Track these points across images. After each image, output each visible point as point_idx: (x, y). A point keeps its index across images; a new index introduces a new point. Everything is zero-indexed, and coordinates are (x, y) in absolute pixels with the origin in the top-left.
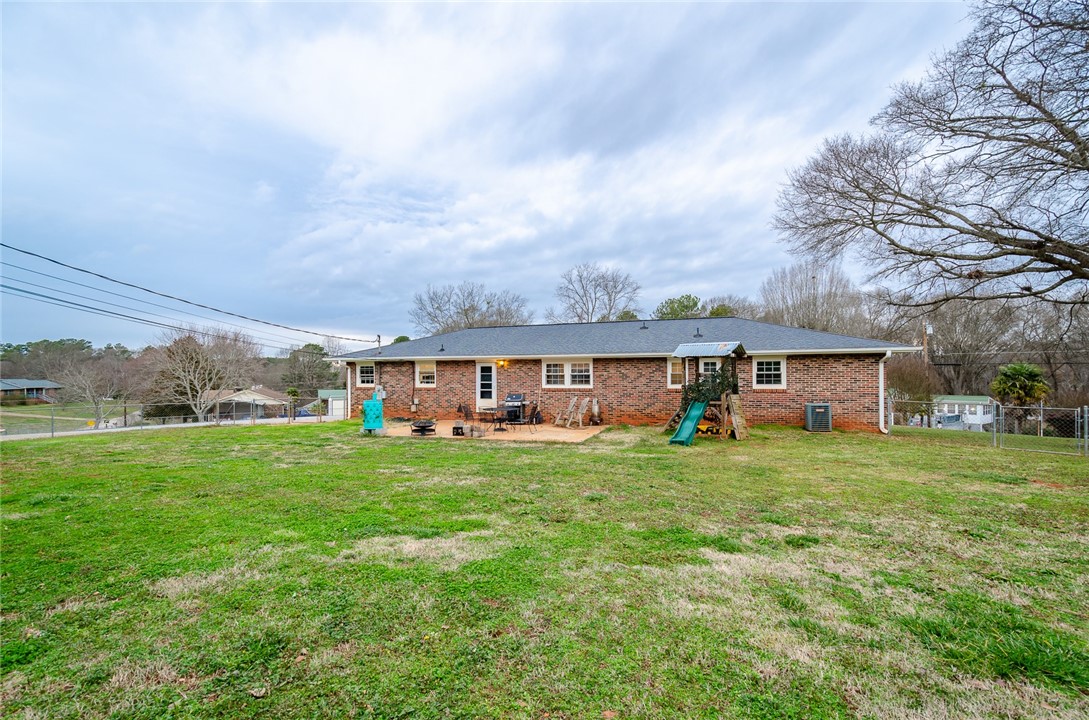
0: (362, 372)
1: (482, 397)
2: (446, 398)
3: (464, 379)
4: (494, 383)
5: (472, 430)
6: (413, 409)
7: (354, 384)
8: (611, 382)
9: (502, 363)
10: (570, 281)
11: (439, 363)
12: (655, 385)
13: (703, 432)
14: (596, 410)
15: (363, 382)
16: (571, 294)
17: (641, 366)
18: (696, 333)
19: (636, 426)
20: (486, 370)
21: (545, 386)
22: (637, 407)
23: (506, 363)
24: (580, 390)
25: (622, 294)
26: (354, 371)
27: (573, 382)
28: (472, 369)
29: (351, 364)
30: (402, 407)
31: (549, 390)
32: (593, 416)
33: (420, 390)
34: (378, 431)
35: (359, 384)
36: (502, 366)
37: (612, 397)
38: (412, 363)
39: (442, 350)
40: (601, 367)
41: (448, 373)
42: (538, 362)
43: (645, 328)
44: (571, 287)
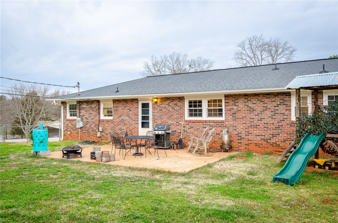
0: (70, 109)
1: (143, 127)
2: (119, 127)
3: (131, 113)
4: (151, 115)
5: (102, 156)
6: (99, 134)
7: (65, 116)
8: (239, 115)
9: (155, 100)
10: (244, 48)
11: (115, 101)
12: (279, 117)
13: (320, 167)
14: (226, 138)
15: (71, 115)
16: (244, 57)
17: (266, 100)
18: (322, 70)
19: (262, 154)
20: (145, 106)
21: (187, 118)
22: (263, 137)
23: (159, 100)
24: (214, 122)
25: (282, 56)
26: (65, 108)
27: (210, 115)
28: (135, 106)
29: (64, 103)
30: (92, 133)
31: (190, 122)
32: (223, 144)
33: (103, 121)
34: (41, 153)
35: (69, 117)
36: (156, 102)
37: (241, 128)
38: (98, 102)
39: (118, 91)
40: (231, 102)
41: (121, 108)
42: (181, 99)
43: (277, 69)
44: (244, 52)
